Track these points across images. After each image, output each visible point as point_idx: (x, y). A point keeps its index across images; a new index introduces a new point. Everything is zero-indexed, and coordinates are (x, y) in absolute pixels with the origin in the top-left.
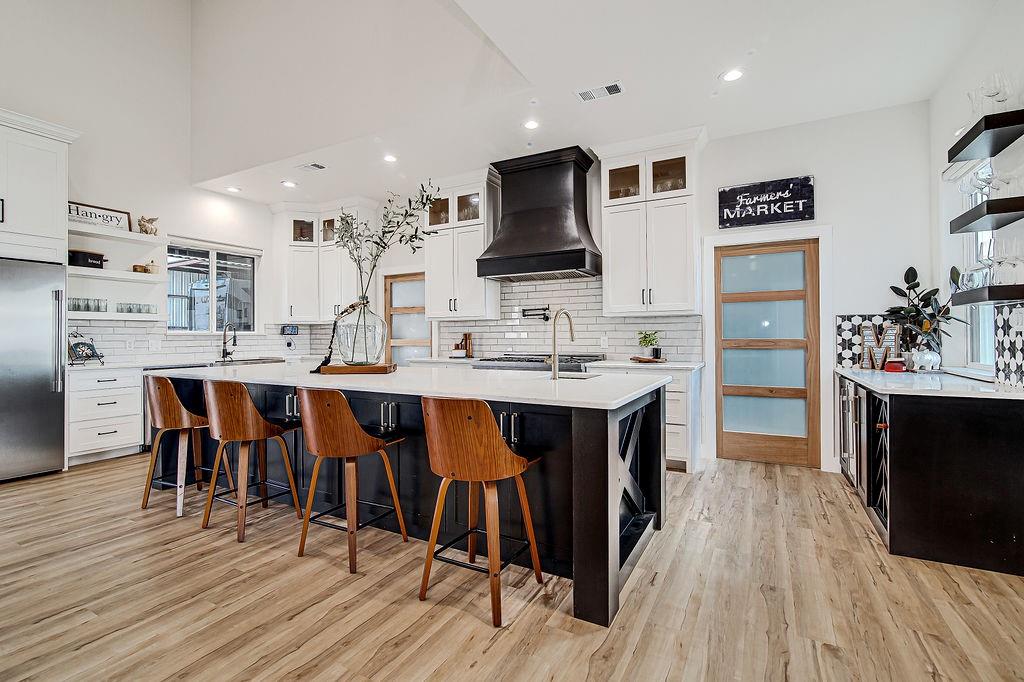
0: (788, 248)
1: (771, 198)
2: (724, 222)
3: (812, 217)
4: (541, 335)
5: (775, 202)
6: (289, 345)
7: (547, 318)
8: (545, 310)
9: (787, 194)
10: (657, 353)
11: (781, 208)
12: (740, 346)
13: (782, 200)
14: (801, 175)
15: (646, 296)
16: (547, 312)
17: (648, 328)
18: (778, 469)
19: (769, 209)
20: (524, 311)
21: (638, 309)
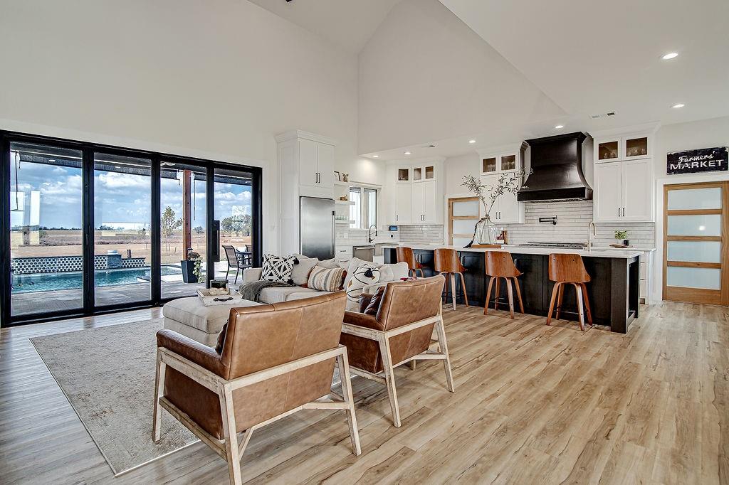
0: (711, 185)
1: (701, 158)
2: (669, 171)
3: (726, 169)
4: (551, 232)
5: (703, 161)
6: (392, 236)
7: (555, 223)
8: (554, 218)
9: (711, 157)
10: (626, 243)
11: (707, 164)
12: (678, 239)
13: (708, 159)
14: (720, 146)
15: (621, 212)
16: (555, 220)
17: (621, 229)
18: (701, 306)
19: (699, 165)
20: (540, 219)
21: (615, 218)
